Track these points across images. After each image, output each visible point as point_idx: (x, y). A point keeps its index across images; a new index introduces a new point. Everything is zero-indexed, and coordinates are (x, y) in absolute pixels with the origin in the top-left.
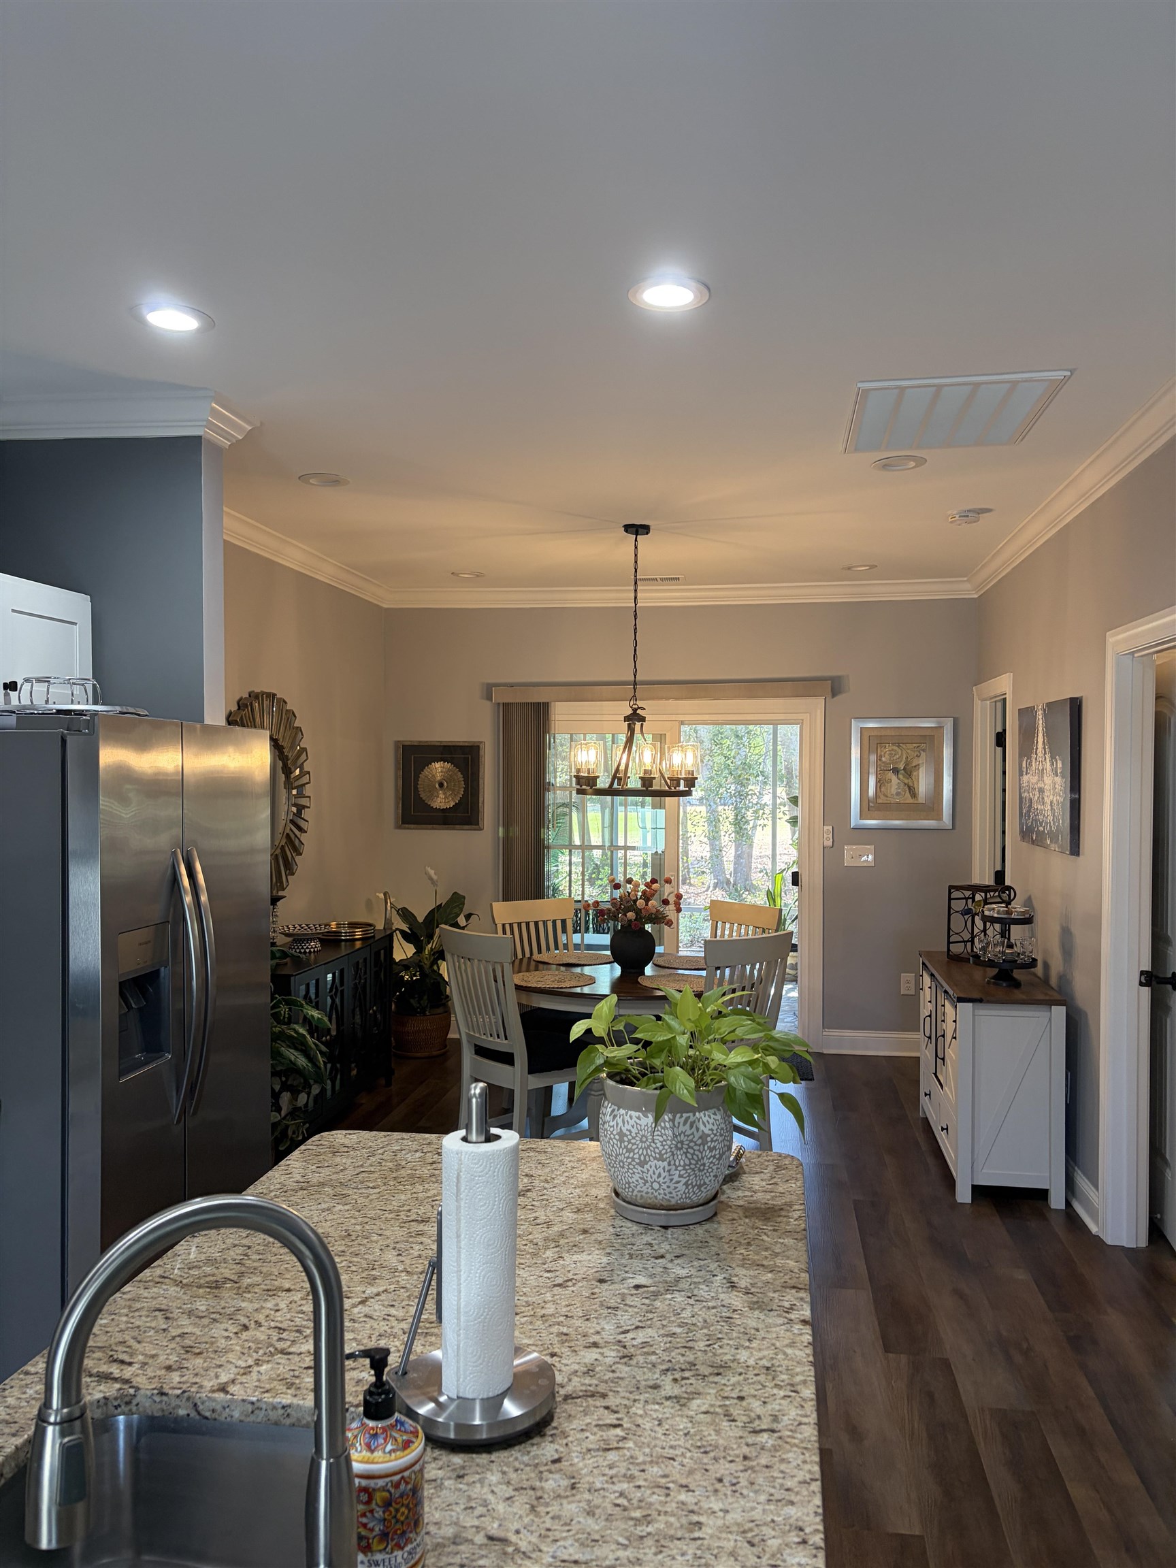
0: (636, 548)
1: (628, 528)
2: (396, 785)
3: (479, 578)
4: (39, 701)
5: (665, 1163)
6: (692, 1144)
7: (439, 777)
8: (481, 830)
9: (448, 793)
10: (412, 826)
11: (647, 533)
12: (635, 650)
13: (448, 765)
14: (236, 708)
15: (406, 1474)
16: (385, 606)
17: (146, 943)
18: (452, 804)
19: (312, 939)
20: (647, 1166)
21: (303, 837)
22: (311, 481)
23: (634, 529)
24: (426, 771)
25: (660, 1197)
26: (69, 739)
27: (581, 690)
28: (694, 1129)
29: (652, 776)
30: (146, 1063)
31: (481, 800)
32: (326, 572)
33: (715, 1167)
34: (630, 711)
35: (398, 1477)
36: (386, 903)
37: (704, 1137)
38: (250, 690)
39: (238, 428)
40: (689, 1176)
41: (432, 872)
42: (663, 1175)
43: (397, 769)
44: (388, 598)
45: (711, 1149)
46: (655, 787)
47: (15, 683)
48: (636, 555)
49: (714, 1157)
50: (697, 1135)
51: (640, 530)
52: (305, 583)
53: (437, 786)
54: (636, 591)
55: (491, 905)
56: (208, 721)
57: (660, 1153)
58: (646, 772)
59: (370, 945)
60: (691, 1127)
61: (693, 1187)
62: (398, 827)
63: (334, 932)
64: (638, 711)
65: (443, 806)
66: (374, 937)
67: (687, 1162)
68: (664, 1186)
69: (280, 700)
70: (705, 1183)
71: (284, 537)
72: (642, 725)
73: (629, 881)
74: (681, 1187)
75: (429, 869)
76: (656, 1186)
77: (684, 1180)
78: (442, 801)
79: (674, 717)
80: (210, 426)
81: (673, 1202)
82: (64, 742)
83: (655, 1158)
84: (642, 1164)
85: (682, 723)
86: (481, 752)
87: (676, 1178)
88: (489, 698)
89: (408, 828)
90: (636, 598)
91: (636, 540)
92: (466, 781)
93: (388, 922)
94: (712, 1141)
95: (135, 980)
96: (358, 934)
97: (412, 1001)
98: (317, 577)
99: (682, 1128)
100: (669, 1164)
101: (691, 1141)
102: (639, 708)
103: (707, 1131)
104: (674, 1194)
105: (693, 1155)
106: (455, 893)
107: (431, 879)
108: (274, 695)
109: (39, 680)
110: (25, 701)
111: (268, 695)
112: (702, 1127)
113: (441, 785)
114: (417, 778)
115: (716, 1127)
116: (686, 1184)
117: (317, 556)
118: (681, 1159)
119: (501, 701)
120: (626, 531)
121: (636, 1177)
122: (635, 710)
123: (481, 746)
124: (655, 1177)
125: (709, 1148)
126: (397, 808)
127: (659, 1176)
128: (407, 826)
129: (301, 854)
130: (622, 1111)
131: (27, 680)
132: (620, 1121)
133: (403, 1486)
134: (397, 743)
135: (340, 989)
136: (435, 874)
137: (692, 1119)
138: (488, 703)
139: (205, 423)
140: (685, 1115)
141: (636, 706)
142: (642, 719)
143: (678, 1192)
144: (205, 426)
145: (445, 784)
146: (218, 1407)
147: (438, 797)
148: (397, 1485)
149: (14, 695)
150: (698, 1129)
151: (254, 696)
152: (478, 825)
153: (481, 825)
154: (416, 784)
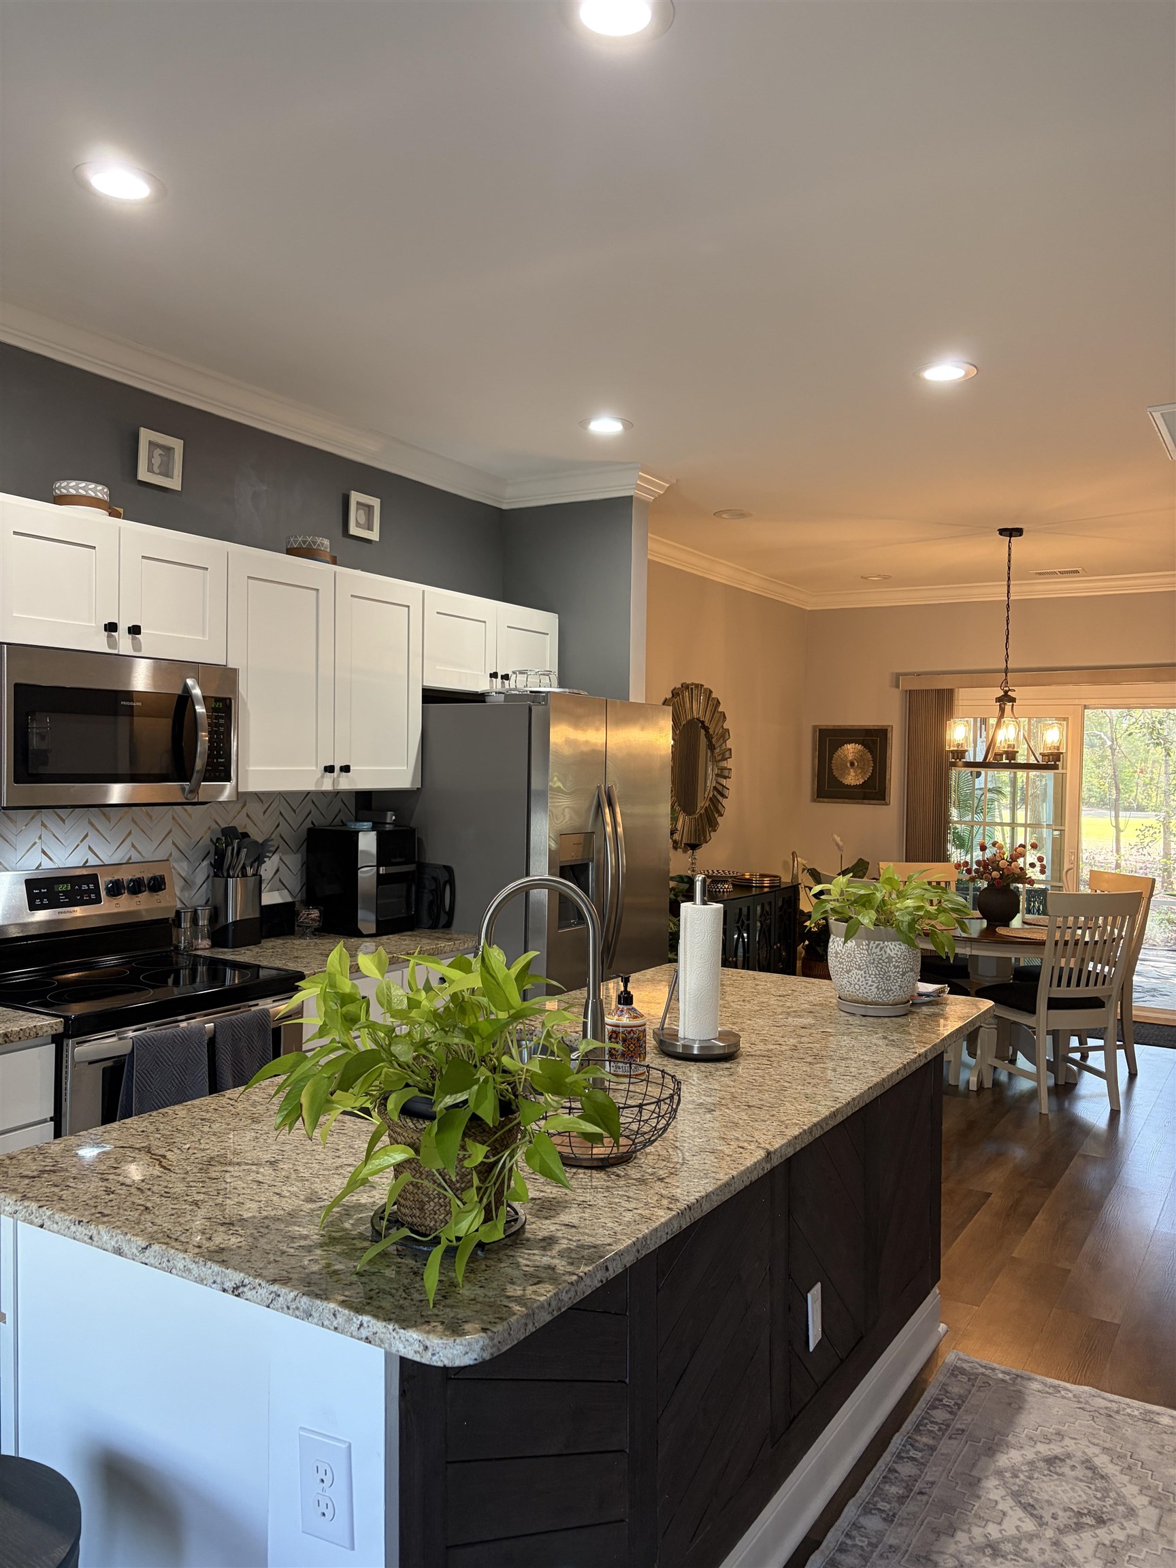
0: (1010, 549)
1: (1002, 532)
2: (813, 764)
3: (886, 580)
4: (520, 686)
5: (863, 972)
6: (881, 961)
7: (850, 757)
8: (887, 804)
9: (858, 772)
10: (826, 800)
11: (1020, 535)
12: (1007, 638)
13: (859, 747)
14: (671, 696)
15: (634, 1029)
16: (808, 609)
17: (578, 844)
18: (861, 781)
19: (725, 882)
20: (851, 974)
21: (724, 801)
22: (723, 516)
23: (1008, 533)
24: (840, 752)
25: (860, 995)
26: (533, 708)
27: (978, 677)
28: (883, 951)
29: (1015, 750)
30: (576, 925)
31: (888, 777)
32: (752, 583)
33: (899, 980)
34: (1002, 693)
35: (630, 1029)
36: (794, 861)
37: (890, 958)
38: (683, 682)
39: (659, 487)
40: (879, 982)
41: (838, 839)
42: (861, 980)
43: (814, 750)
44: (812, 602)
45: (896, 967)
46: (1021, 759)
47: (508, 675)
48: (1009, 555)
49: (898, 972)
50: (885, 956)
51: (1014, 533)
52: (734, 594)
53: (849, 765)
54: (1009, 586)
56: (632, 700)
57: (859, 965)
58: (1009, 746)
59: (775, 891)
60: (881, 950)
61: (883, 991)
62: (814, 801)
63: (748, 879)
64: (1009, 693)
65: (853, 783)
66: (779, 886)
67: (877, 973)
68: (862, 988)
69: (706, 690)
70: (891, 990)
71: (713, 558)
72: (1013, 705)
73: (994, 844)
74: (874, 989)
75: (836, 836)
76: (857, 987)
77: (876, 985)
78: (852, 778)
79: (1077, 702)
80: (639, 487)
81: (869, 1000)
82: (530, 710)
83: (856, 968)
84: (848, 972)
85: (1085, 707)
86: (889, 735)
87: (870, 983)
88: (897, 686)
89: (821, 802)
90: (1008, 592)
91: (1010, 542)
92: (874, 761)
93: (795, 877)
94: (896, 961)
95: (572, 867)
96: (767, 882)
97: (818, 949)
98: (744, 588)
99: (874, 950)
100: (865, 973)
101: (880, 959)
103: (892, 954)
104: (869, 994)
105: (881, 968)
106: (860, 859)
107: (837, 845)
108: (702, 686)
109: (521, 672)
110: (513, 686)
111: (697, 686)
112: (888, 951)
113: (852, 764)
114: (831, 759)
115: (899, 953)
116: (877, 987)
117: (743, 571)
118: (873, 970)
119: (908, 688)
120: (1001, 534)
121: (845, 980)
122: (1006, 692)
123: (889, 729)
124: (856, 981)
125: (894, 966)
126: (813, 783)
127: (859, 981)
128: (821, 799)
129: (722, 816)
130: (838, 939)
131: (514, 673)
132: (836, 945)
133: (632, 1034)
134: (815, 727)
135: (746, 922)
136: (841, 840)
137: (882, 945)
138: (897, 690)
139: (634, 486)
140: (877, 942)
141: (1007, 689)
142: (1013, 700)
143: (872, 993)
144: (635, 489)
145: (856, 764)
146: (573, 1040)
147: (849, 774)
148: (629, 1033)
149: (506, 682)
150: (885, 952)
151: (685, 687)
152: (884, 800)
153: (887, 801)
154: (830, 763)
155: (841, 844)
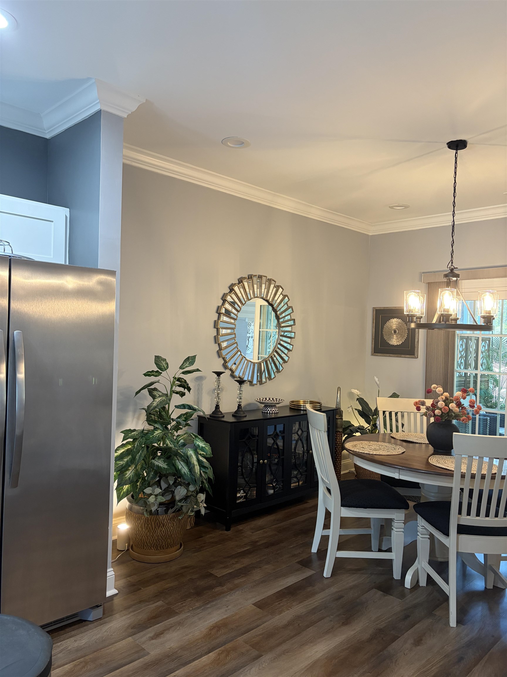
1: (450, 145)
2: (372, 332)
3: (407, 209)
7: (394, 327)
8: (416, 358)
9: (399, 336)
10: (379, 354)
11: (465, 147)
13: (400, 322)
16: (371, 234)
18: (401, 342)
22: (229, 144)
23: (455, 146)
24: (388, 324)
31: (417, 339)
36: (338, 393)
41: (377, 379)
51: (460, 145)
53: (393, 332)
55: (376, 398)
62: (372, 355)
64: (454, 271)
65: (396, 344)
78: (395, 341)
88: (422, 280)
89: (377, 356)
91: (456, 154)
92: (408, 329)
93: (337, 404)
102: (455, 268)
113: (395, 332)
114: (382, 328)
119: (428, 281)
120: (449, 147)
122: (452, 270)
126: (372, 343)
128: (376, 354)
129: (286, 362)
134: (373, 308)
141: (452, 268)
145: (397, 331)
147: (393, 338)
151: (250, 277)
152: (414, 355)
153: (416, 355)
154: (382, 331)
155: (378, 383)
